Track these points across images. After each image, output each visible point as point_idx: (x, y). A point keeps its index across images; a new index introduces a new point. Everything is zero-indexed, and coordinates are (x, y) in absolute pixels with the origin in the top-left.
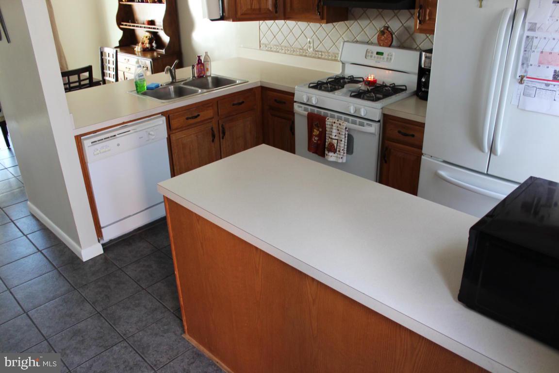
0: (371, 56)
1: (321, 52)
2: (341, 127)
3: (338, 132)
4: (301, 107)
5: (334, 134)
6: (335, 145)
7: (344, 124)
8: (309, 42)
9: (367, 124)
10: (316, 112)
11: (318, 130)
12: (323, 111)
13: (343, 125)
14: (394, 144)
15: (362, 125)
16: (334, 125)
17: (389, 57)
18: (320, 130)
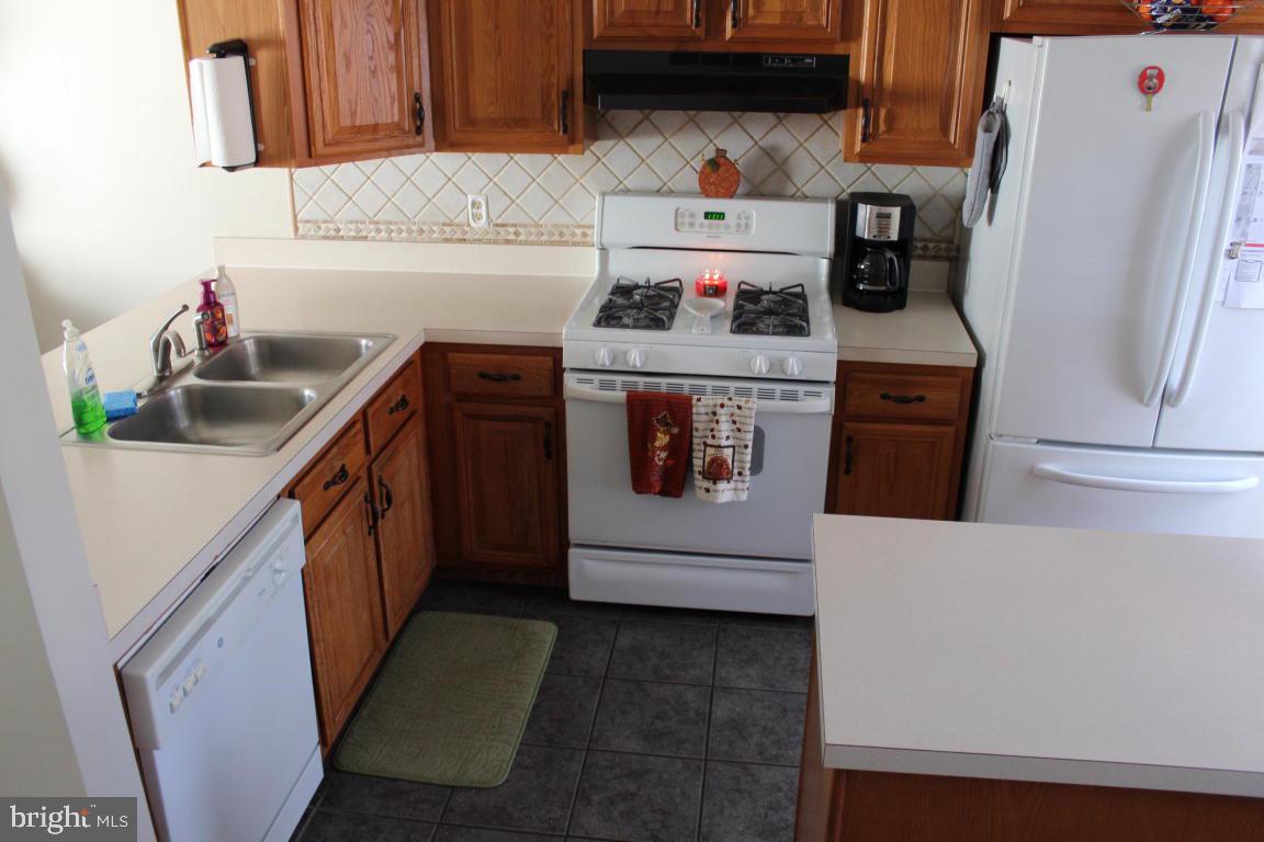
0: (692, 225)
1: (515, 225)
2: (745, 412)
3: (735, 427)
4: (590, 381)
5: (724, 435)
6: (730, 461)
7: (750, 405)
8: (474, 204)
9: (807, 394)
10: (664, 390)
11: (666, 433)
12: (664, 381)
13: (750, 409)
14: (870, 426)
15: (793, 397)
16: (722, 411)
17: (743, 222)
18: (675, 430)
